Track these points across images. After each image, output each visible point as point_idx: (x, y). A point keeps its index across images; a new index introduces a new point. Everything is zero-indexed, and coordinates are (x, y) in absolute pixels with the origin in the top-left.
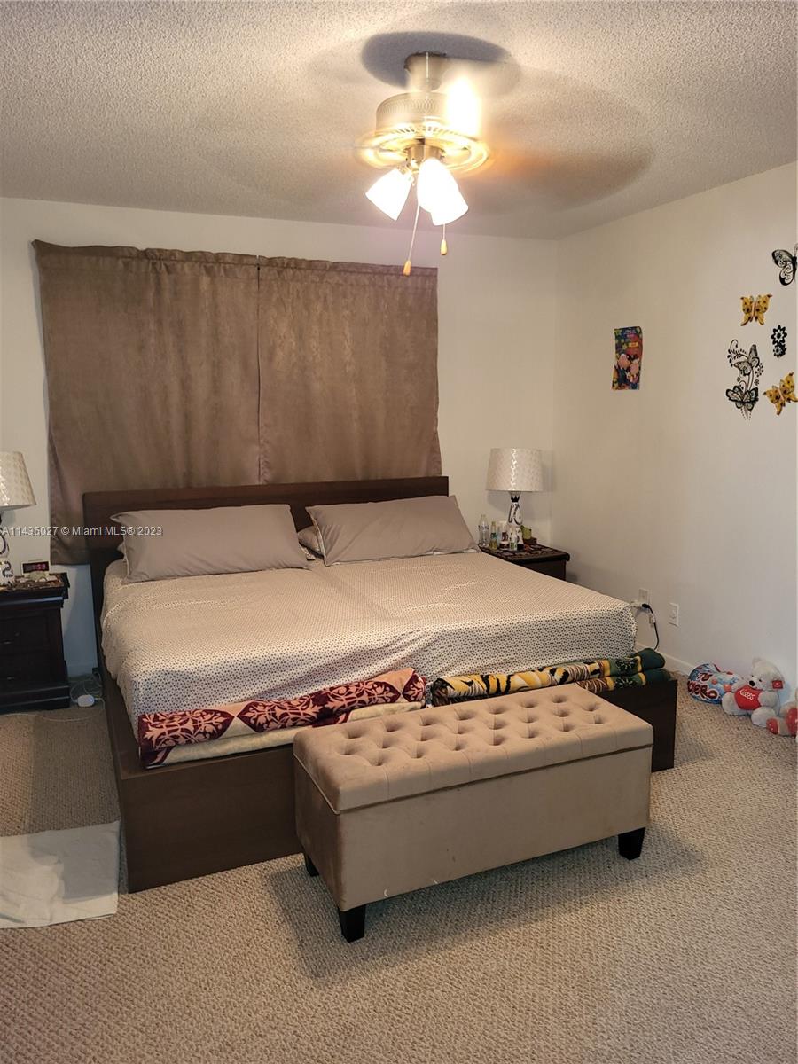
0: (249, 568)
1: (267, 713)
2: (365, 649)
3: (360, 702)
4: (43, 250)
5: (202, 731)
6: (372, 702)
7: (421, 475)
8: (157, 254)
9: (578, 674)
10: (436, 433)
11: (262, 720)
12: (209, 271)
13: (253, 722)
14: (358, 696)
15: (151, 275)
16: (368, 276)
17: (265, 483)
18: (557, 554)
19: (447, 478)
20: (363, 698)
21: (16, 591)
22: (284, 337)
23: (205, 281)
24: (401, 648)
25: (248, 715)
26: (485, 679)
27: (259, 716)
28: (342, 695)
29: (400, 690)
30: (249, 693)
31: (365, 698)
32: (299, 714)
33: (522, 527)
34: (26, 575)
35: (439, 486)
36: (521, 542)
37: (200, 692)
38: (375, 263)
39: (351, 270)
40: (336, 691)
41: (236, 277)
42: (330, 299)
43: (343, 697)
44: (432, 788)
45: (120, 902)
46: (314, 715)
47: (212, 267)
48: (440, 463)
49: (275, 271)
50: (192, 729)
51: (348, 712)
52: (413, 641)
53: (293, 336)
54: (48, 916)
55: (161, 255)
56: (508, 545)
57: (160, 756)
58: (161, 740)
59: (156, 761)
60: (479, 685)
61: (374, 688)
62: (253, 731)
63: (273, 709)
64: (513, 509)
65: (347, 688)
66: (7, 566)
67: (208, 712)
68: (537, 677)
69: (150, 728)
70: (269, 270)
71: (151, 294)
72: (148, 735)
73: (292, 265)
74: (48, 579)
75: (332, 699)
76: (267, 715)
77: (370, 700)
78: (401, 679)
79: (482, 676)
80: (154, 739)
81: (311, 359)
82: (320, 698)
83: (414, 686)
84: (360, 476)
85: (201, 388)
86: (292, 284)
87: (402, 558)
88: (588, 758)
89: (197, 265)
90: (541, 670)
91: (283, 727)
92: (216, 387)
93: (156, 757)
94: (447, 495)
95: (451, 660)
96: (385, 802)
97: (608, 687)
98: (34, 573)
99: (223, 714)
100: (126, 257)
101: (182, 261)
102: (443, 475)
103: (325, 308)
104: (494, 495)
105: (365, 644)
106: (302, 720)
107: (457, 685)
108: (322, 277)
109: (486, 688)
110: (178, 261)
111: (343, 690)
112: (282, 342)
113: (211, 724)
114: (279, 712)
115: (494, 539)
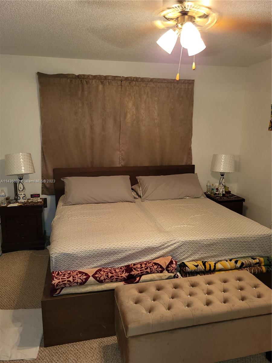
0: (111, 201)
1: (105, 275)
2: (150, 247)
3: (146, 272)
4: (40, 76)
5: (76, 282)
6: (151, 272)
7: (184, 164)
8: (83, 76)
9: (248, 264)
10: (191, 147)
11: (102, 278)
12: (102, 83)
13: (98, 279)
14: (146, 269)
15: (80, 85)
16: (166, 84)
17: (122, 166)
18: (239, 199)
19: (194, 165)
20: (147, 270)
21: (26, 205)
22: (131, 109)
23: (101, 87)
24: (166, 247)
25: (97, 276)
26: (204, 264)
27: (101, 276)
28: (139, 268)
29: (165, 267)
30: (99, 264)
31: (149, 270)
32: (119, 276)
33: (225, 187)
34: (32, 199)
35: (191, 169)
36: (224, 193)
37: (78, 262)
38: (169, 78)
39: (159, 81)
40: (136, 266)
41: (113, 85)
42: (150, 93)
43: (139, 270)
44: (174, 328)
45: (39, 352)
46: (125, 277)
47: (103, 81)
48: (192, 159)
49: (128, 82)
50: (72, 281)
51: (141, 276)
52: (172, 245)
53: (134, 108)
54: (9, 356)
55: (84, 77)
56: (219, 194)
57: (58, 291)
58: (59, 285)
59: (56, 293)
60: (201, 267)
61: (153, 266)
62: (99, 283)
63: (107, 273)
64: (221, 179)
65: (141, 265)
66: (24, 195)
67: (80, 272)
68: (229, 264)
69: (55, 279)
70: (126, 82)
71: (80, 93)
72: (53, 282)
73: (135, 80)
74: (39, 201)
75: (134, 270)
76: (104, 276)
77: (151, 271)
78: (165, 262)
79: (203, 262)
80: (55, 284)
81: (141, 117)
82: (128, 269)
83: (171, 266)
84: (159, 164)
85: (98, 129)
86: (134, 88)
87: (173, 199)
88: (253, 316)
89: (98, 81)
90: (231, 260)
91: (112, 282)
92: (104, 129)
93: (57, 292)
94: (194, 173)
95: (189, 254)
96: (150, 334)
97: (263, 271)
98: (34, 198)
99: (86, 274)
100: (71, 78)
101: (92, 79)
102: (193, 164)
103: (148, 97)
104: (214, 173)
105: (150, 245)
106: (120, 279)
107: (191, 266)
108: (147, 84)
109: (204, 269)
110: (90, 79)
111: (139, 266)
112: (130, 111)
113: (80, 279)
114: (110, 275)
115: (213, 191)
